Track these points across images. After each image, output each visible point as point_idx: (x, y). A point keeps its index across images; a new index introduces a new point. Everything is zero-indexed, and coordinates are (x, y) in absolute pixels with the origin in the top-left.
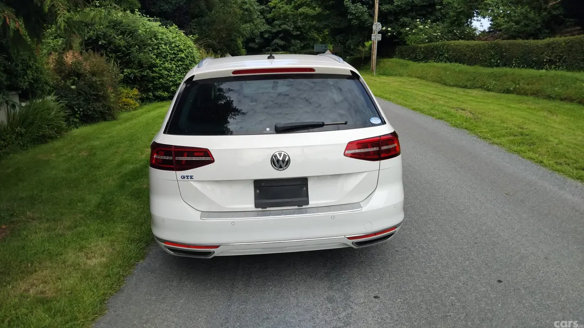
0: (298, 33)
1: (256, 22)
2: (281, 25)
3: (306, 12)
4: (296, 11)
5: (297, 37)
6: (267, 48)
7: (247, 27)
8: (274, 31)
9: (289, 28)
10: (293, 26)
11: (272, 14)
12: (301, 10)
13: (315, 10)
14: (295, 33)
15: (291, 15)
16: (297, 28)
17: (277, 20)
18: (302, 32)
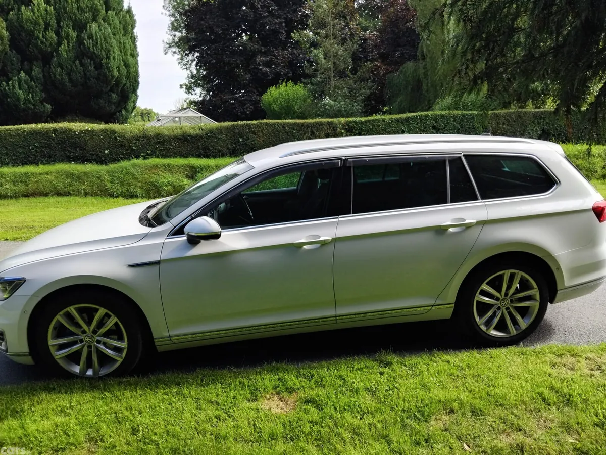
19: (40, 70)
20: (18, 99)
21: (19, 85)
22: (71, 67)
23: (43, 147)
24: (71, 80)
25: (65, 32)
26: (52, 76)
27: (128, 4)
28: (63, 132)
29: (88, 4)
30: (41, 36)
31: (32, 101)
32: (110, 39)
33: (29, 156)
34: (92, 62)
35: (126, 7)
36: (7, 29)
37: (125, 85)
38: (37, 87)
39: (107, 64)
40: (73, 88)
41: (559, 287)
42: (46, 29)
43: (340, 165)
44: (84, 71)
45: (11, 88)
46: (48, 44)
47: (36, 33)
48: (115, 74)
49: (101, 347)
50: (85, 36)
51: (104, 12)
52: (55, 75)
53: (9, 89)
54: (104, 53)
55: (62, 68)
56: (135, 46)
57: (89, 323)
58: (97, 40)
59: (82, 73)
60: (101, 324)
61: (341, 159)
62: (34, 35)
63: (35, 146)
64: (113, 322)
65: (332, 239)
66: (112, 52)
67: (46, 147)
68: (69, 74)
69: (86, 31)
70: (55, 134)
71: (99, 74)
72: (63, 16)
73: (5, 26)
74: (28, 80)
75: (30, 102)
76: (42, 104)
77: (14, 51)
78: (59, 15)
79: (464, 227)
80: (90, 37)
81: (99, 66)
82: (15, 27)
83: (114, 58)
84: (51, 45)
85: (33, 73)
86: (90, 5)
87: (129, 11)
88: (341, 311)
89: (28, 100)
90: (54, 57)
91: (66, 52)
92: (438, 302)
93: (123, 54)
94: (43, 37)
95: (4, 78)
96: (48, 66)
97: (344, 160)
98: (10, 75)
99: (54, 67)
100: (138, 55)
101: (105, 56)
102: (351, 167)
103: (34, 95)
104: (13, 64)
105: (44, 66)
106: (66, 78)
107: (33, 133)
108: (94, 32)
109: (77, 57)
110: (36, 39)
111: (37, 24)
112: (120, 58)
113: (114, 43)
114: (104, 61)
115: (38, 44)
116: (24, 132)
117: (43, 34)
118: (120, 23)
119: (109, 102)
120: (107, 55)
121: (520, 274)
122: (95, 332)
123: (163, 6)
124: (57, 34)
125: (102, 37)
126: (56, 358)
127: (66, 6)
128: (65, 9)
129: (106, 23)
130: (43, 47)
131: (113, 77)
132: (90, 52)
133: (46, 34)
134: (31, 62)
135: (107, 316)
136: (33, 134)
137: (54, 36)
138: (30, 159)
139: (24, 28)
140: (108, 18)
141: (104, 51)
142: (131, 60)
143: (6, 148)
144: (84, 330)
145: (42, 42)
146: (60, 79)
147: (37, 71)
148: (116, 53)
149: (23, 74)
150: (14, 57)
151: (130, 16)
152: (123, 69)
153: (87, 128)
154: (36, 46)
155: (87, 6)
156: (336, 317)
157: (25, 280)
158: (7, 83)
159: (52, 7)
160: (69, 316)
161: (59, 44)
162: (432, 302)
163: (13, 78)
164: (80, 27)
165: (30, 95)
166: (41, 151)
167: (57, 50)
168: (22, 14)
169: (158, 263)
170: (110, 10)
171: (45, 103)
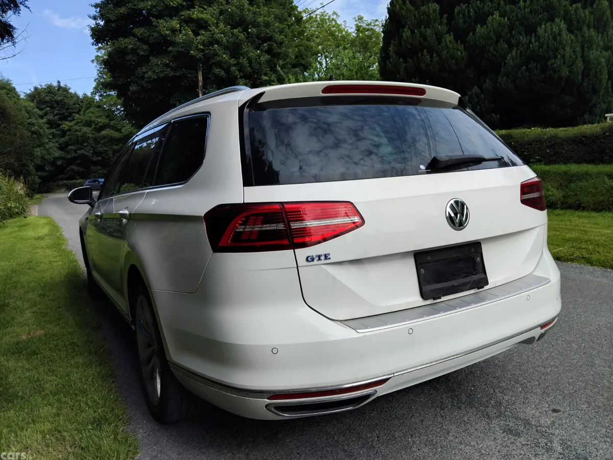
0: (100, 158)
1: (47, 146)
2: (77, 150)
3: (111, 135)
4: (97, 134)
5: (96, 163)
6: (60, 176)
7: (38, 152)
8: (69, 156)
9: (87, 153)
10: (91, 151)
11: (67, 137)
12: (103, 133)
13: (122, 133)
14: (95, 159)
15: (92, 137)
16: (97, 153)
17: (71, 145)
18: (103, 158)
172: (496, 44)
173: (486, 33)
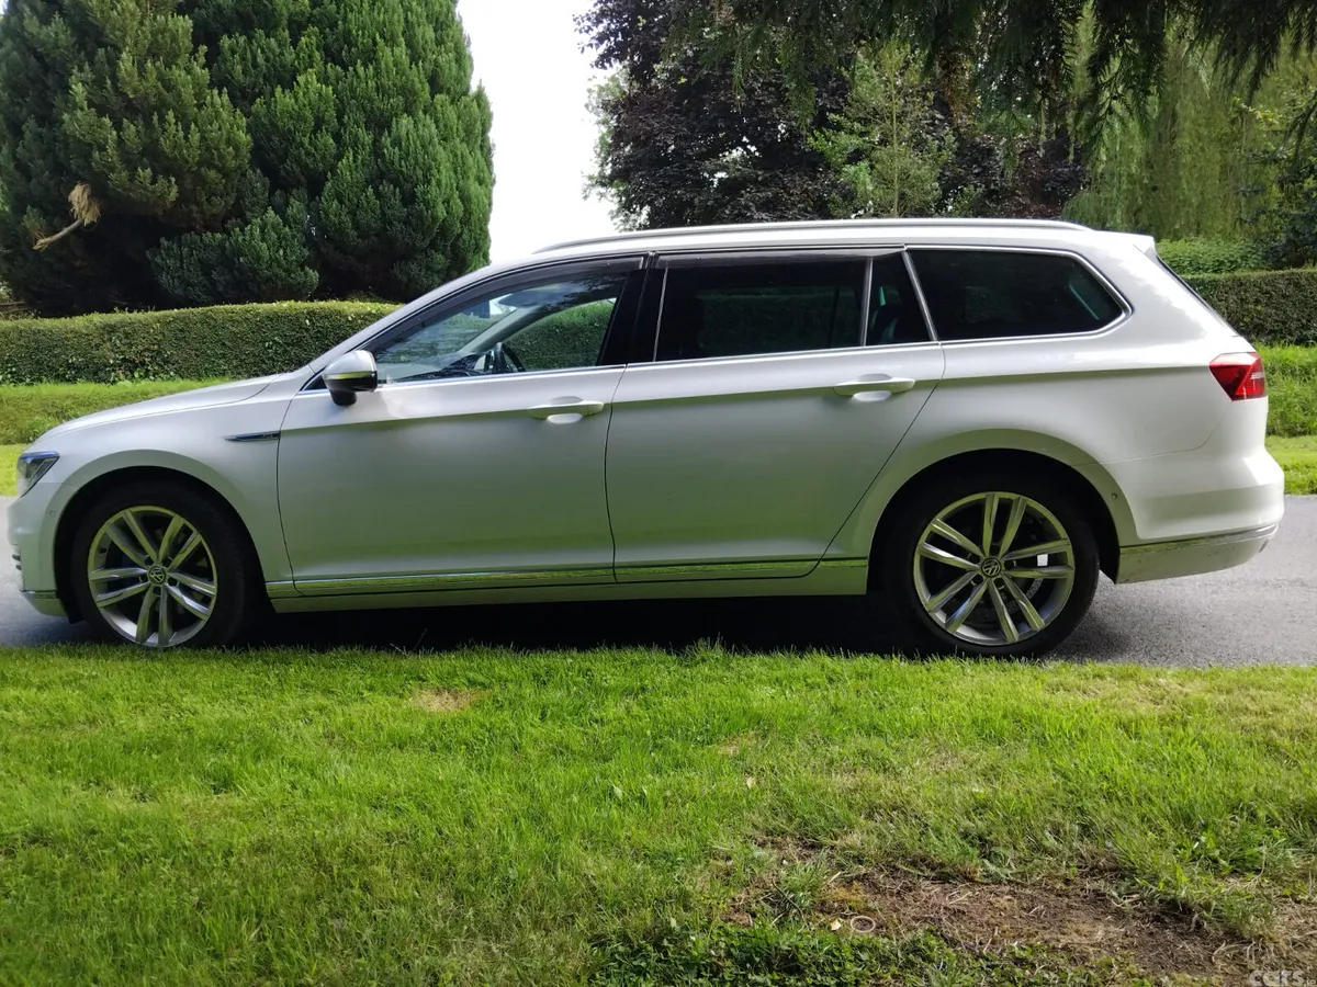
19: (302, 206)
20: (259, 258)
21: (262, 231)
22: (359, 199)
23: (288, 345)
24: (357, 226)
25: (351, 133)
26: (323, 215)
27: (478, 83)
28: (326, 317)
29: (397, 81)
30: (306, 141)
31: (284, 262)
32: (434, 147)
33: (264, 362)
34: (398, 190)
35: (474, 89)
36: (249, 129)
37: (460, 235)
38: (294, 237)
39: (425, 193)
40: (360, 240)
41: (1123, 540)
42: (317, 128)
43: (641, 267)
44: (381, 208)
45: (248, 238)
46: (318, 157)
47: (298, 136)
48: (440, 214)
49: (176, 591)
50: (386, 140)
51: (427, 96)
52: (327, 214)
53: (244, 240)
54: (420, 173)
55: (341, 202)
56: (489, 164)
57: (157, 544)
58: (408, 147)
59: (378, 212)
60: (176, 546)
61: (646, 256)
62: (294, 140)
63: (274, 341)
64: (195, 543)
65: (605, 405)
66: (435, 171)
67: (293, 345)
68: (353, 214)
69: (390, 132)
70: (310, 320)
71: (409, 214)
72: (349, 103)
73: (245, 124)
74: (279, 224)
75: (280, 266)
76: (303, 269)
77: (258, 171)
78: (342, 101)
79: (888, 393)
80: (397, 143)
81: (409, 199)
82: (263, 125)
83: (439, 183)
84: (324, 157)
85: (289, 211)
86: (399, 83)
87: (480, 97)
88: (624, 557)
89: (277, 260)
90: (327, 180)
91: (350, 171)
92: (833, 552)
93: (460, 176)
94: (310, 144)
95: (239, 220)
96: (317, 198)
97: (652, 257)
98: (248, 214)
99: (326, 200)
100: (494, 182)
101: (420, 177)
102: (664, 271)
103: (288, 251)
104: (254, 195)
105: (312, 198)
106: (347, 219)
107: (274, 318)
108: (403, 133)
109: (369, 182)
110: (297, 148)
111: (301, 118)
112: (452, 185)
113: (442, 154)
114: (420, 188)
115: (300, 157)
116: (258, 314)
117: (310, 138)
118: (459, 118)
119: (428, 268)
120: (425, 176)
121: (1022, 503)
122: (166, 562)
123: (587, 106)
124: (337, 137)
125: (418, 143)
126: (99, 605)
127: (355, 83)
128: (352, 90)
129: (428, 117)
130: (309, 161)
131: (434, 218)
132: (395, 170)
133: (316, 138)
134: (287, 191)
135: (186, 532)
136: (271, 320)
137: (331, 141)
138: (264, 366)
139: (277, 127)
140: (435, 109)
141: (420, 168)
142: (474, 188)
143: (224, 344)
144: (149, 558)
145: (308, 154)
146: (337, 222)
147: (296, 207)
148: (445, 174)
149: (271, 213)
150: (257, 180)
151: (479, 105)
152: (456, 204)
153: (369, 309)
154: (298, 161)
155: (395, 85)
156: (613, 567)
157: (58, 458)
158: (242, 230)
159: (330, 88)
160: (124, 528)
161: (339, 157)
162: (816, 550)
163: (254, 220)
164: (380, 123)
165: (281, 252)
166: (286, 351)
167: (333, 169)
168: (276, 101)
169: (277, 435)
170: (441, 92)
171: (307, 268)
172: (314, 132)
173: (296, 107)
